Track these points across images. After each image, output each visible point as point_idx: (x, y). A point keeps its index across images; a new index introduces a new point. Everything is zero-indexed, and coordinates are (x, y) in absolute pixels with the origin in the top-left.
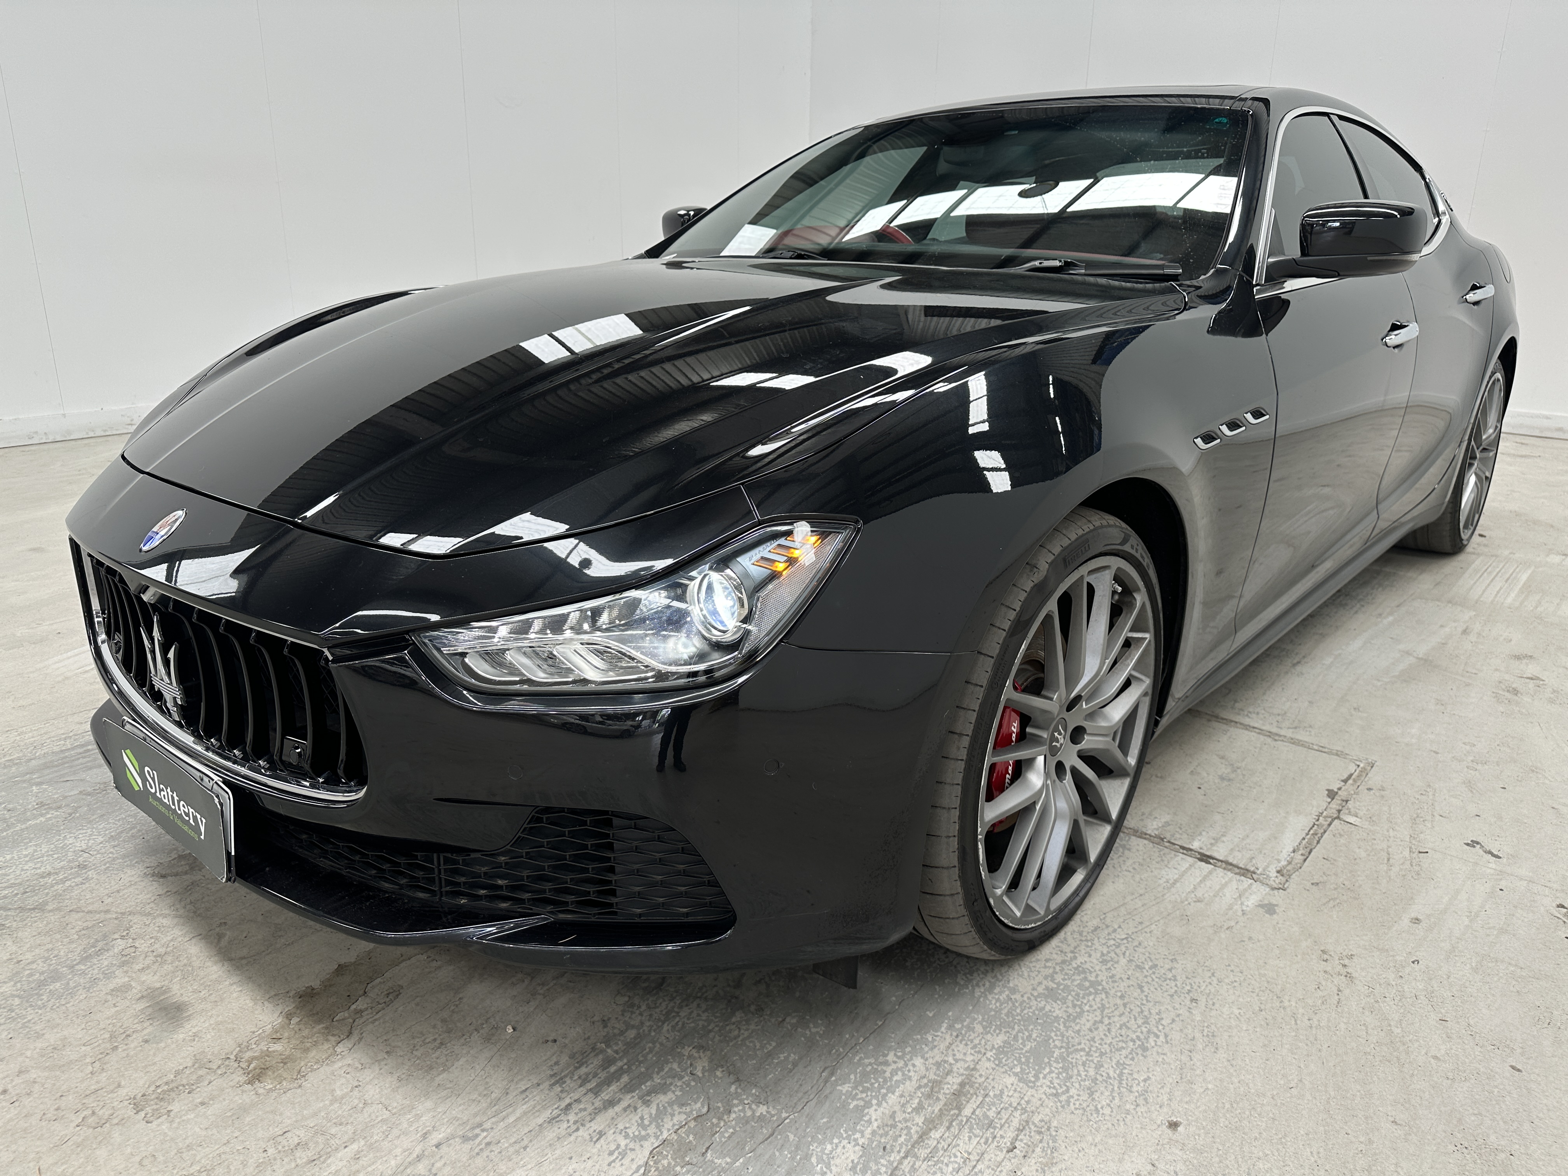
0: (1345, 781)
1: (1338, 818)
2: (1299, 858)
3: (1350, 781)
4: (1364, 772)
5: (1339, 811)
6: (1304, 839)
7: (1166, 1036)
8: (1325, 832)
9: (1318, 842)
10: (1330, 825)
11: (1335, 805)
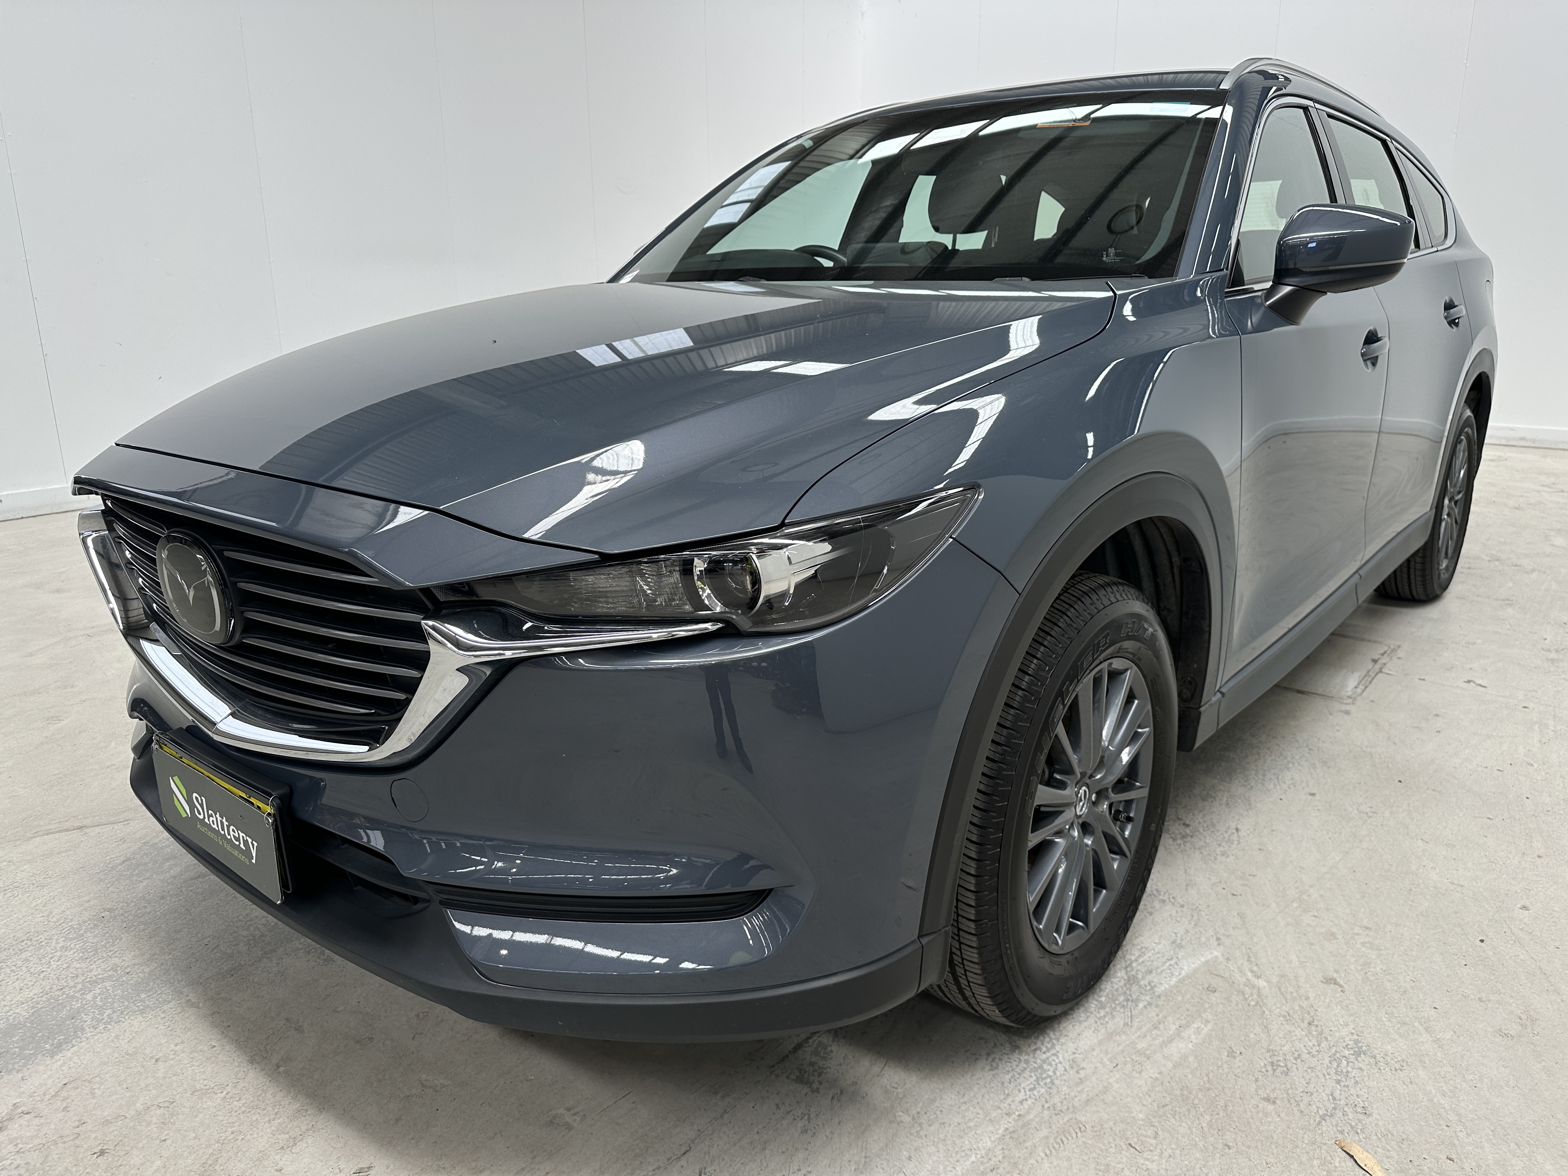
0: (1383, 655)
1: (1380, 671)
2: (1359, 690)
3: (1386, 655)
4: (1394, 650)
5: (1381, 669)
6: (1361, 682)
7: (1298, 763)
8: (1373, 678)
9: (1370, 683)
10: (1376, 675)
11: (1377, 667)
